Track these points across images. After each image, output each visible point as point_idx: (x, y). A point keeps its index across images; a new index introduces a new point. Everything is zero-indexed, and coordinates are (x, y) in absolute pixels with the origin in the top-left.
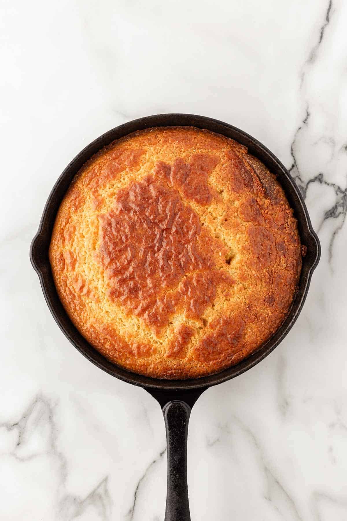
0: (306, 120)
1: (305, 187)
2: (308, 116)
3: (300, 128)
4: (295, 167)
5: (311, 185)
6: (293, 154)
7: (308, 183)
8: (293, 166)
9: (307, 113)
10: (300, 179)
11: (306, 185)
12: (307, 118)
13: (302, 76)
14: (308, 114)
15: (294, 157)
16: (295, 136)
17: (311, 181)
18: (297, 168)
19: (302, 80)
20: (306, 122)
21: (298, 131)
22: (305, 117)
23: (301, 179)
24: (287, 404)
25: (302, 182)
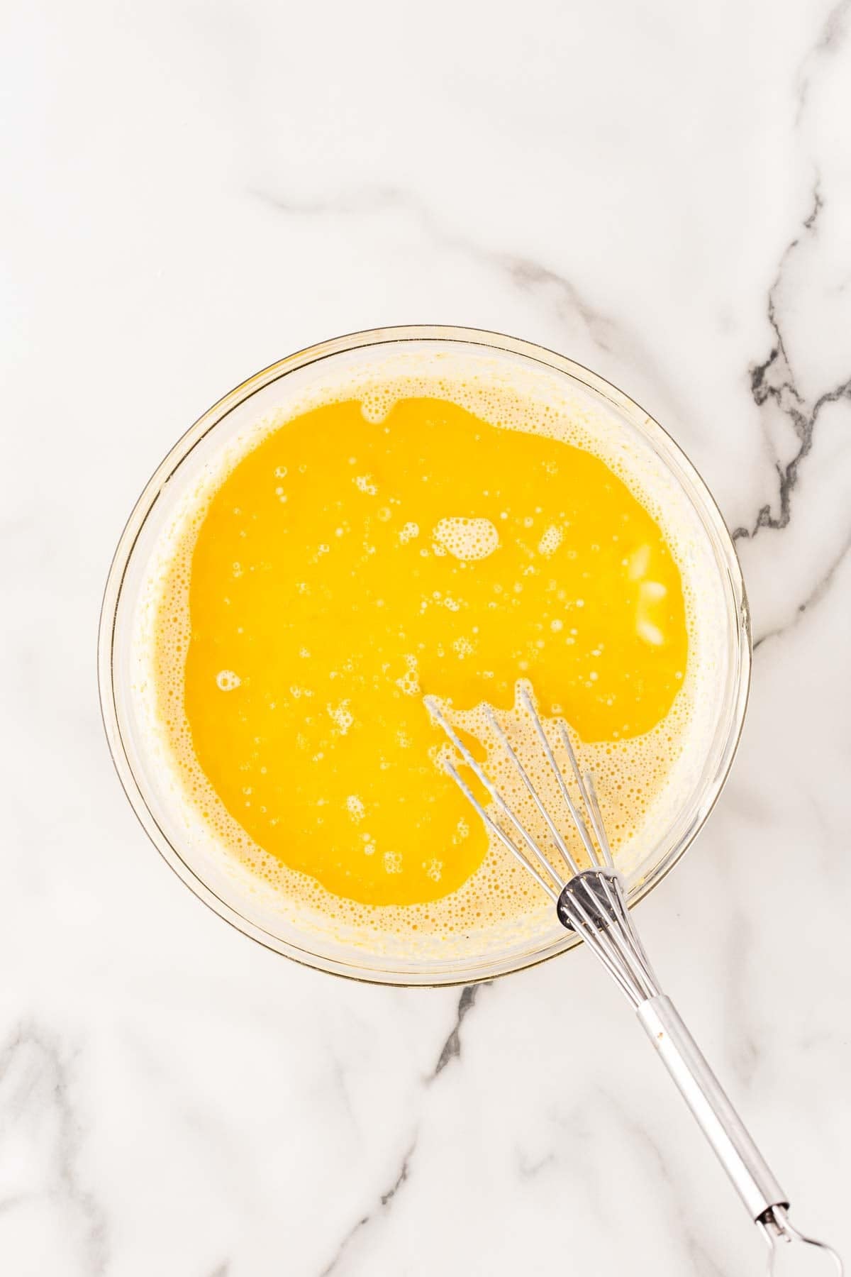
0: (812, 219)
1: (809, 417)
2: (818, 208)
3: (794, 244)
4: (780, 357)
5: (828, 410)
6: (775, 319)
7: (819, 404)
8: (774, 355)
9: (817, 198)
10: (793, 391)
11: (811, 410)
12: (816, 212)
13: (802, 92)
14: (819, 202)
15: (776, 326)
16: (781, 265)
17: (828, 398)
18: (786, 359)
19: (803, 100)
20: (813, 224)
21: (788, 251)
22: (810, 212)
23: (799, 393)
24: (754, 1050)
25: (800, 401)
